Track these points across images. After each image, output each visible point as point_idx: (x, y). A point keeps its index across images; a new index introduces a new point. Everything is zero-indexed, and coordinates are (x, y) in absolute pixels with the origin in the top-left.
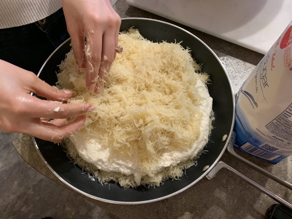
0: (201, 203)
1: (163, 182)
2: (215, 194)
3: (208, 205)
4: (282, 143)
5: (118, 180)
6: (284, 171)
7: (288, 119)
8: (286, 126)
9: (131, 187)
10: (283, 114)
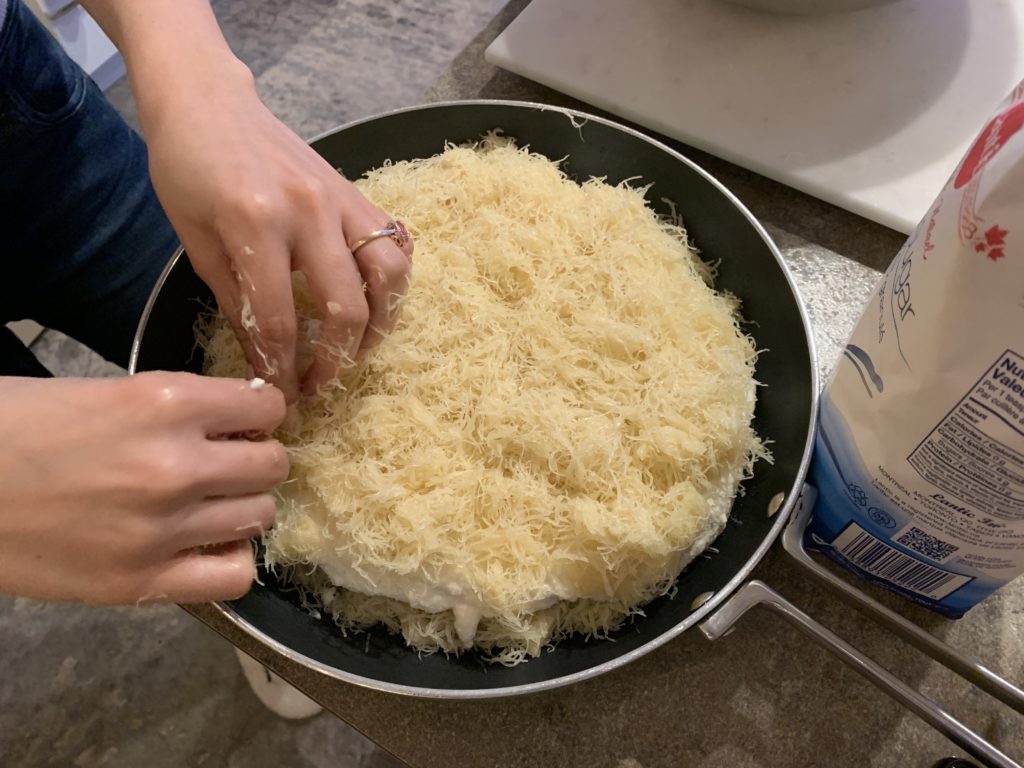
0: (684, 732)
1: (551, 642)
2: (733, 705)
3: (707, 740)
4: (966, 521)
5: (400, 624)
6: (988, 646)
7: (976, 425)
8: (973, 455)
9: (441, 650)
10: (961, 410)
